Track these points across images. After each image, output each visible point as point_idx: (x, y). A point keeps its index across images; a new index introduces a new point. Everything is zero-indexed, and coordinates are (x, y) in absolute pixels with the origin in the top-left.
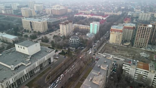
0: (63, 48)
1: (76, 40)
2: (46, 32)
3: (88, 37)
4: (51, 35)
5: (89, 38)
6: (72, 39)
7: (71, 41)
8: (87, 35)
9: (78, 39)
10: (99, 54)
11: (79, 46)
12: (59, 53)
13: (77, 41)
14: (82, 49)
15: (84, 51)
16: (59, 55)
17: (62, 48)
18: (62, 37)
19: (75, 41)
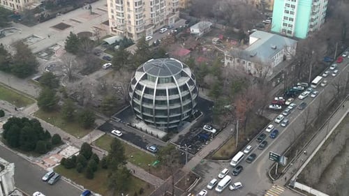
0: (99, 122)
1: (167, 87)
2: (37, 10)
3: (251, 57)
4: (62, 27)
5: (259, 65)
6: (145, 78)
7: (140, 87)
8: (252, 40)
9: (180, 83)
10: (297, 185)
11: (189, 120)
12: (64, 162)
13: (175, 91)
14: (205, 138)
15: (211, 157)
16: (58, 179)
17: (88, 125)
18: (110, 48)
19: (161, 92)
